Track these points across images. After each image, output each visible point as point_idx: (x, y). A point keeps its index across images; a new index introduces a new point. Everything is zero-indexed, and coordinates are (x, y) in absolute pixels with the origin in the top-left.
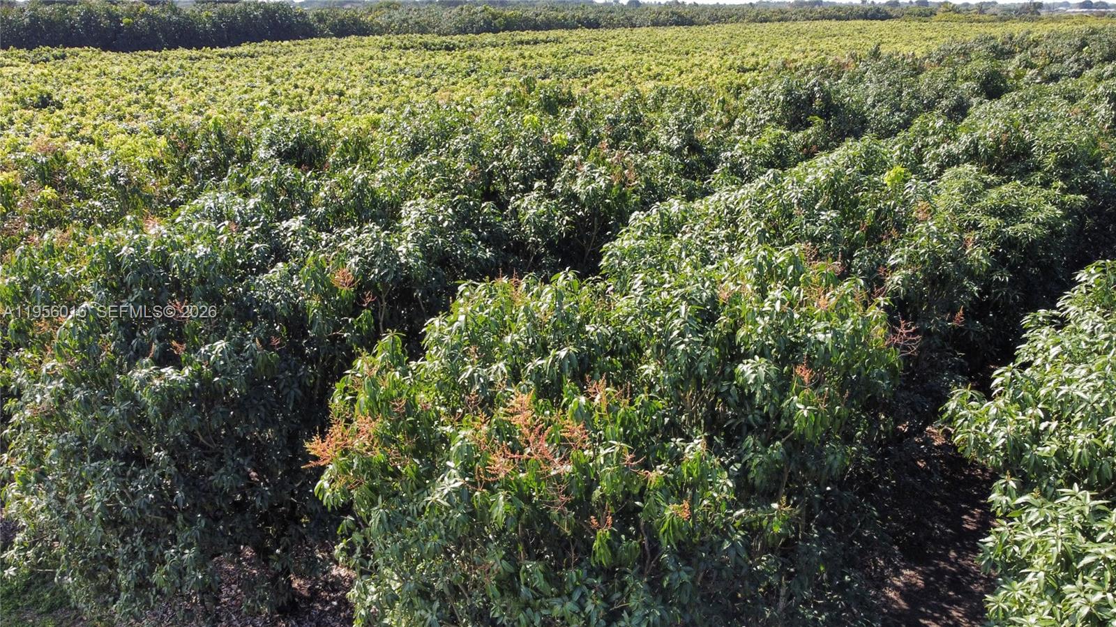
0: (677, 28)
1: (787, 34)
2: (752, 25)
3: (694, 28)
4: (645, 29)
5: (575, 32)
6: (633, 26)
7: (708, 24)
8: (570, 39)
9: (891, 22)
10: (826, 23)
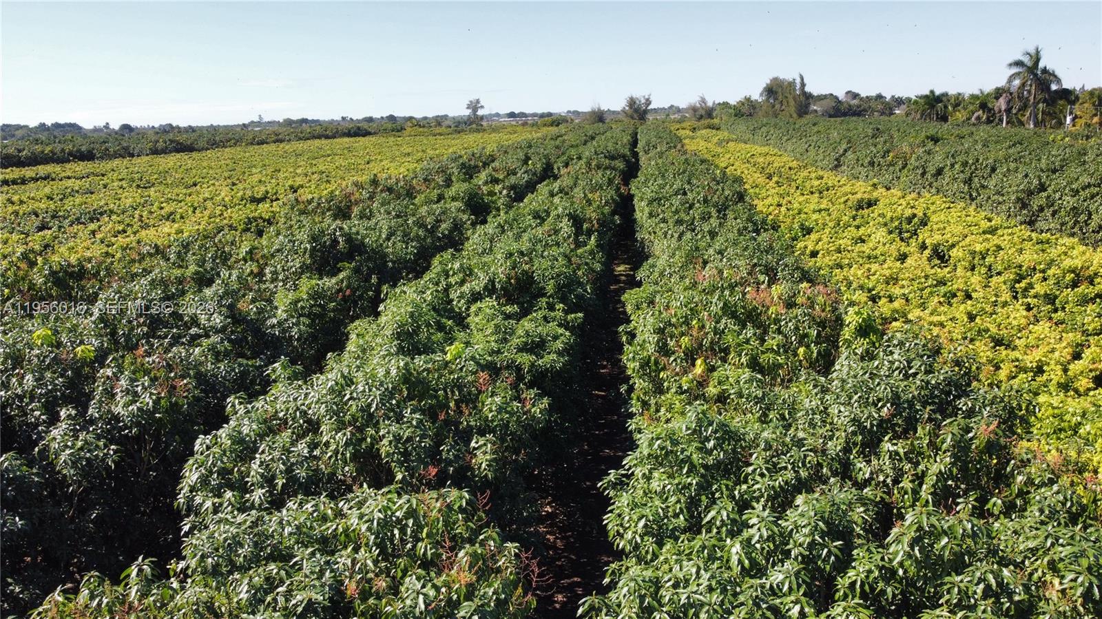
0: (178, 156)
1: (285, 156)
2: (251, 148)
3: (194, 154)
4: (145, 159)
5: (68, 166)
6: (132, 155)
7: (208, 149)
8: (63, 174)
9: (373, 139)
10: (317, 142)
